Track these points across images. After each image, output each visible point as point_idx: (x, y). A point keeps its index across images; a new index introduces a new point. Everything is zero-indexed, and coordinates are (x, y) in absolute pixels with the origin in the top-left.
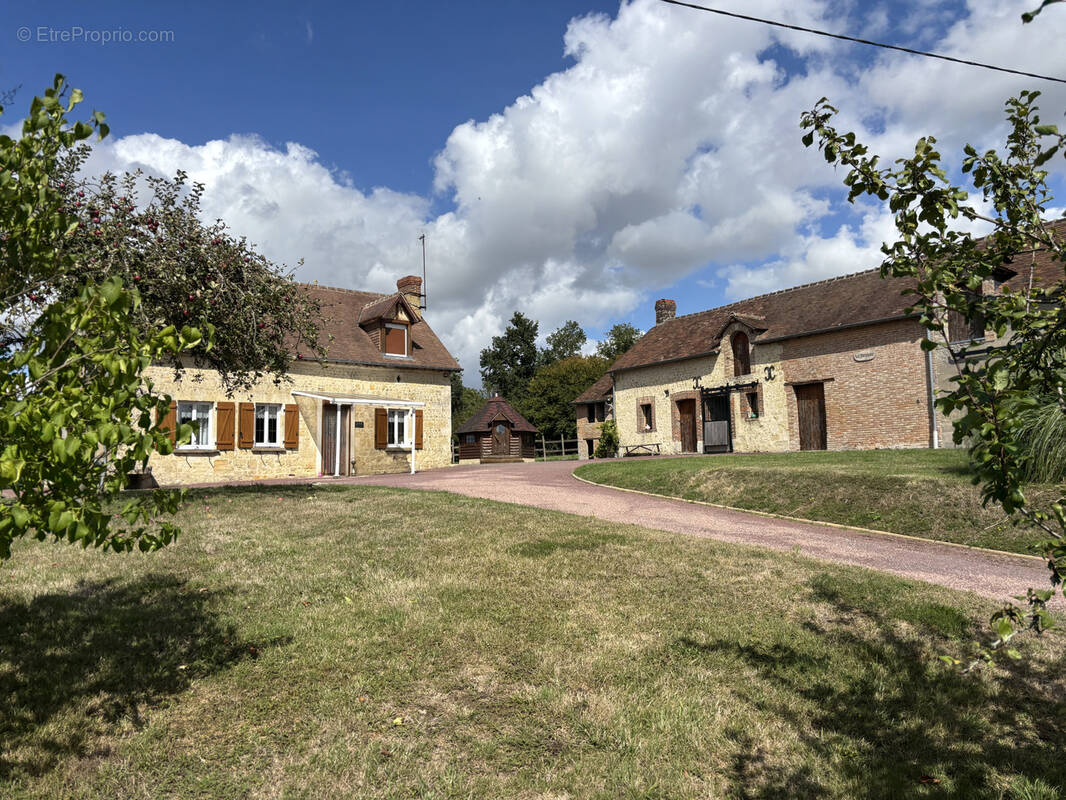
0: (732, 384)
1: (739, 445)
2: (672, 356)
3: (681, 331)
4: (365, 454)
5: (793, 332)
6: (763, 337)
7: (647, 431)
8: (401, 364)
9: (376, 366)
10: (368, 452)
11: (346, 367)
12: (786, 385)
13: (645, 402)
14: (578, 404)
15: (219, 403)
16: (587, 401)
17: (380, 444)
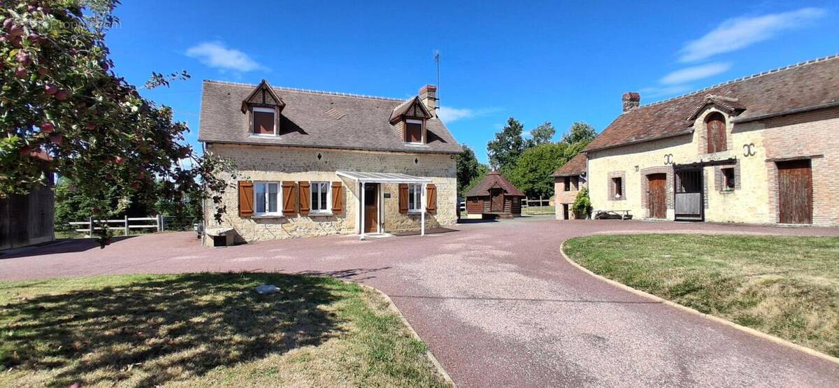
0: (706, 160)
1: (710, 215)
2: (644, 138)
3: (648, 116)
4: (392, 217)
5: (777, 110)
6: (743, 116)
7: (617, 199)
8: (417, 149)
9: (399, 152)
10: (394, 216)
11: (376, 153)
12: (768, 161)
13: (617, 176)
14: (556, 177)
15: (283, 182)
16: (564, 175)
17: (403, 210)
